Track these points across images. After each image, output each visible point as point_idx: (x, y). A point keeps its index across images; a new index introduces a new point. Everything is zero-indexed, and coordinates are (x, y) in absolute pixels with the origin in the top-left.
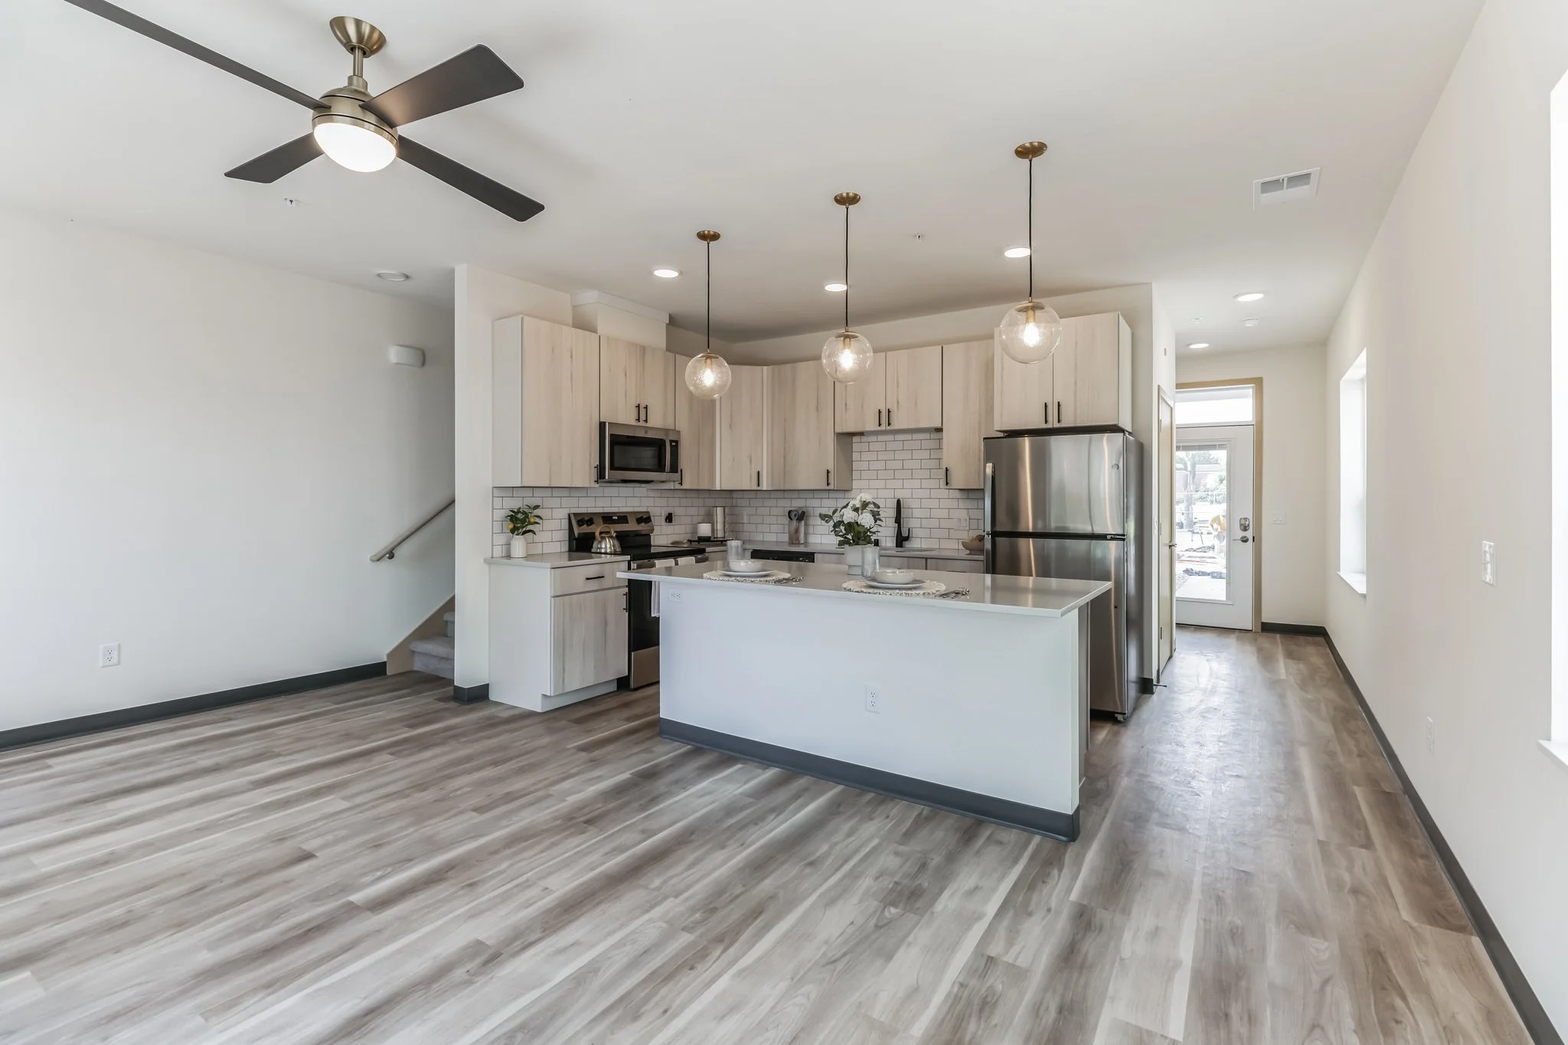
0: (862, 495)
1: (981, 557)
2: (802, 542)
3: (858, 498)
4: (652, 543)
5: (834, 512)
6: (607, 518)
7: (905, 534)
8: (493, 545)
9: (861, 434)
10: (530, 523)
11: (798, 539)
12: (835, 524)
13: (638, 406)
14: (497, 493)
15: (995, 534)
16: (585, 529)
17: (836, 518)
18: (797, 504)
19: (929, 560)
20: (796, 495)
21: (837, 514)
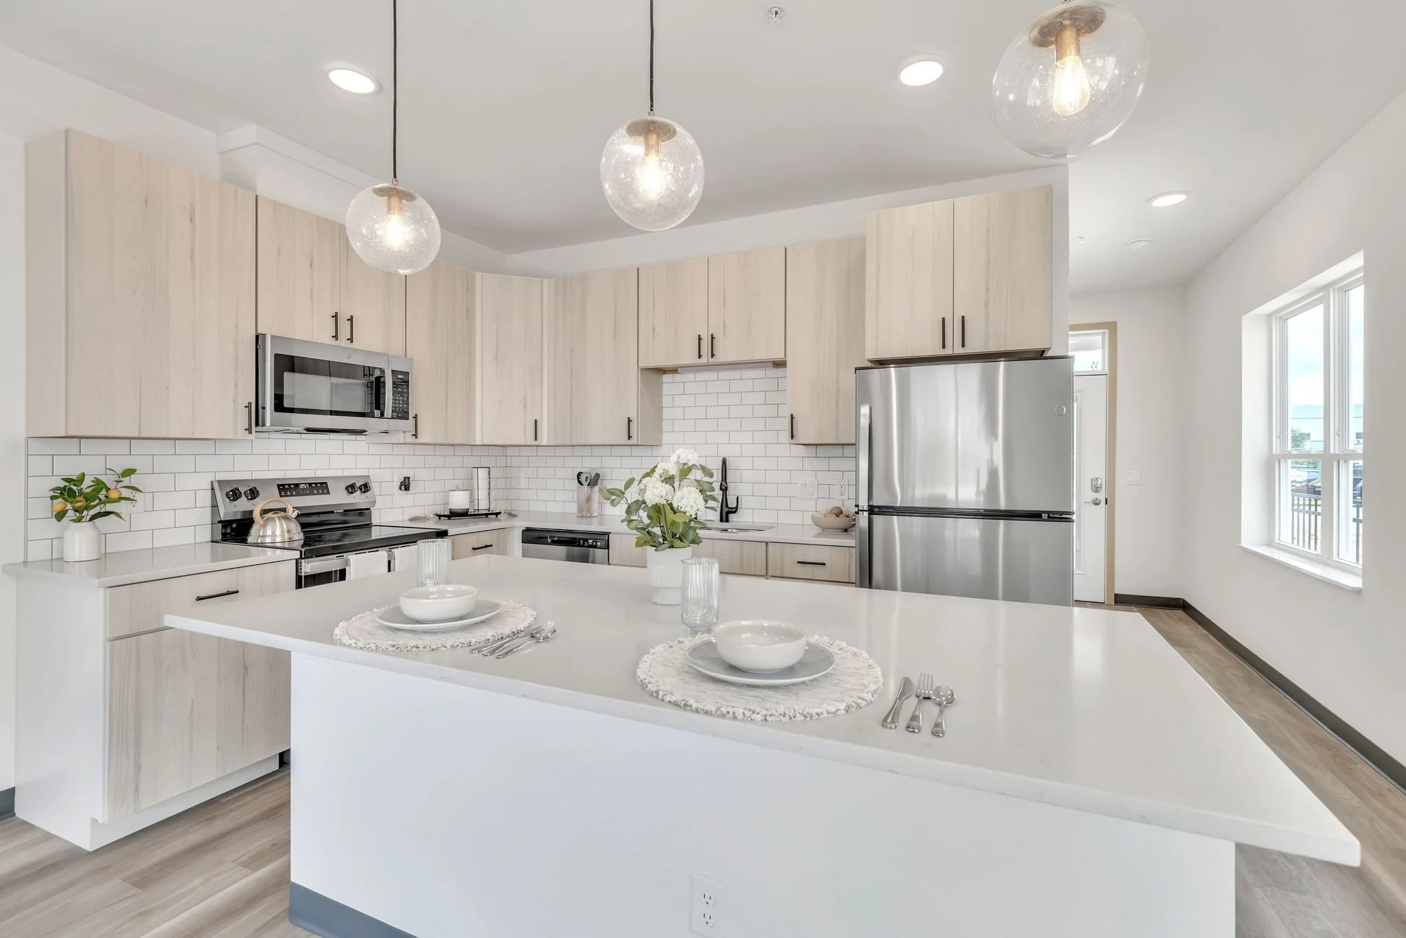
0: (679, 451)
1: (852, 542)
2: (596, 514)
3: (674, 458)
4: (374, 522)
5: (629, 484)
6: (287, 489)
7: (732, 504)
8: (26, 541)
9: (674, 371)
10: (108, 500)
11: (589, 510)
12: (629, 507)
13: (336, 316)
14: (35, 447)
15: (872, 510)
16: (243, 504)
17: (632, 495)
18: (589, 465)
19: (770, 545)
20: (587, 450)
21: (634, 487)
